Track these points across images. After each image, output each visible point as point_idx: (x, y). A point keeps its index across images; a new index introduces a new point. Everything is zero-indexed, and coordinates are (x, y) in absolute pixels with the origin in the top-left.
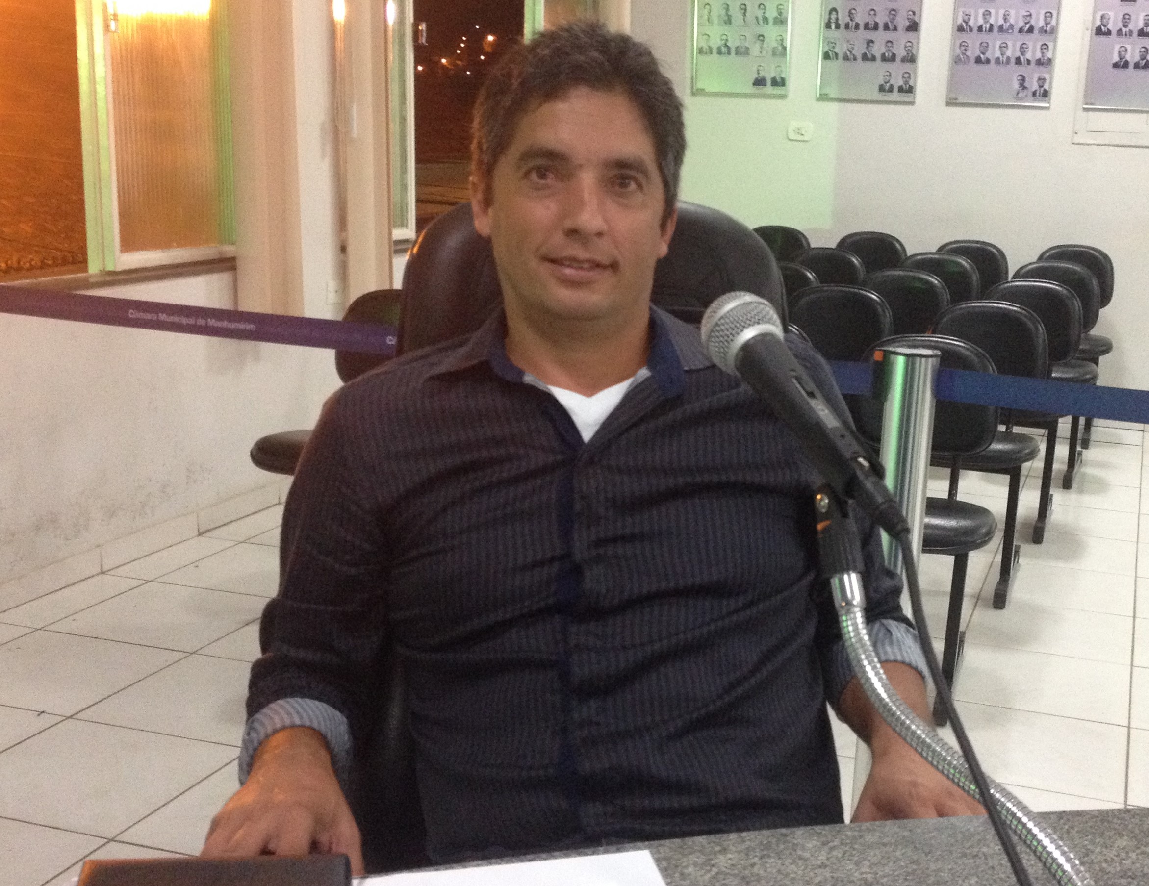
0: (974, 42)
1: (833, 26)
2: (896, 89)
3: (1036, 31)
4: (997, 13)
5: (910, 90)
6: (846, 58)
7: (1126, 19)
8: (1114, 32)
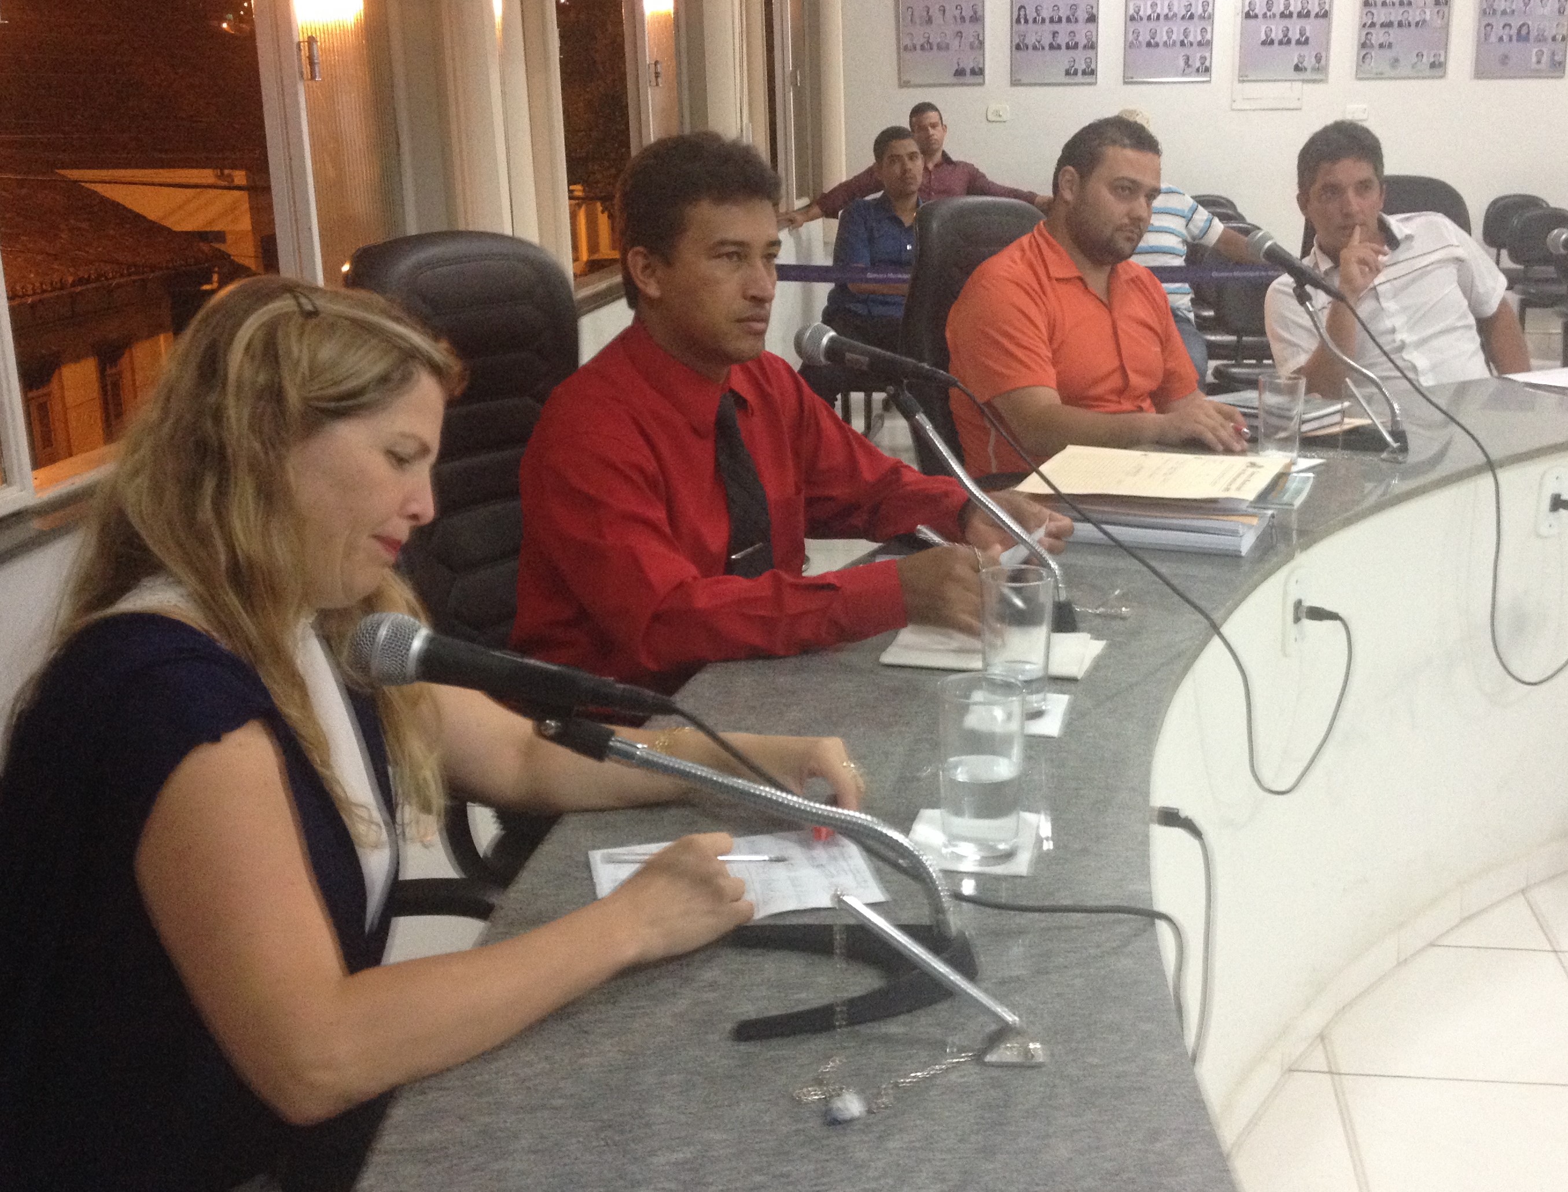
1: (1022, 21)
2: (1080, 72)
3: (1196, 17)
4: (1162, 4)
5: (1093, 72)
6: (1035, 48)
7: (1270, 4)
8: (1260, 16)
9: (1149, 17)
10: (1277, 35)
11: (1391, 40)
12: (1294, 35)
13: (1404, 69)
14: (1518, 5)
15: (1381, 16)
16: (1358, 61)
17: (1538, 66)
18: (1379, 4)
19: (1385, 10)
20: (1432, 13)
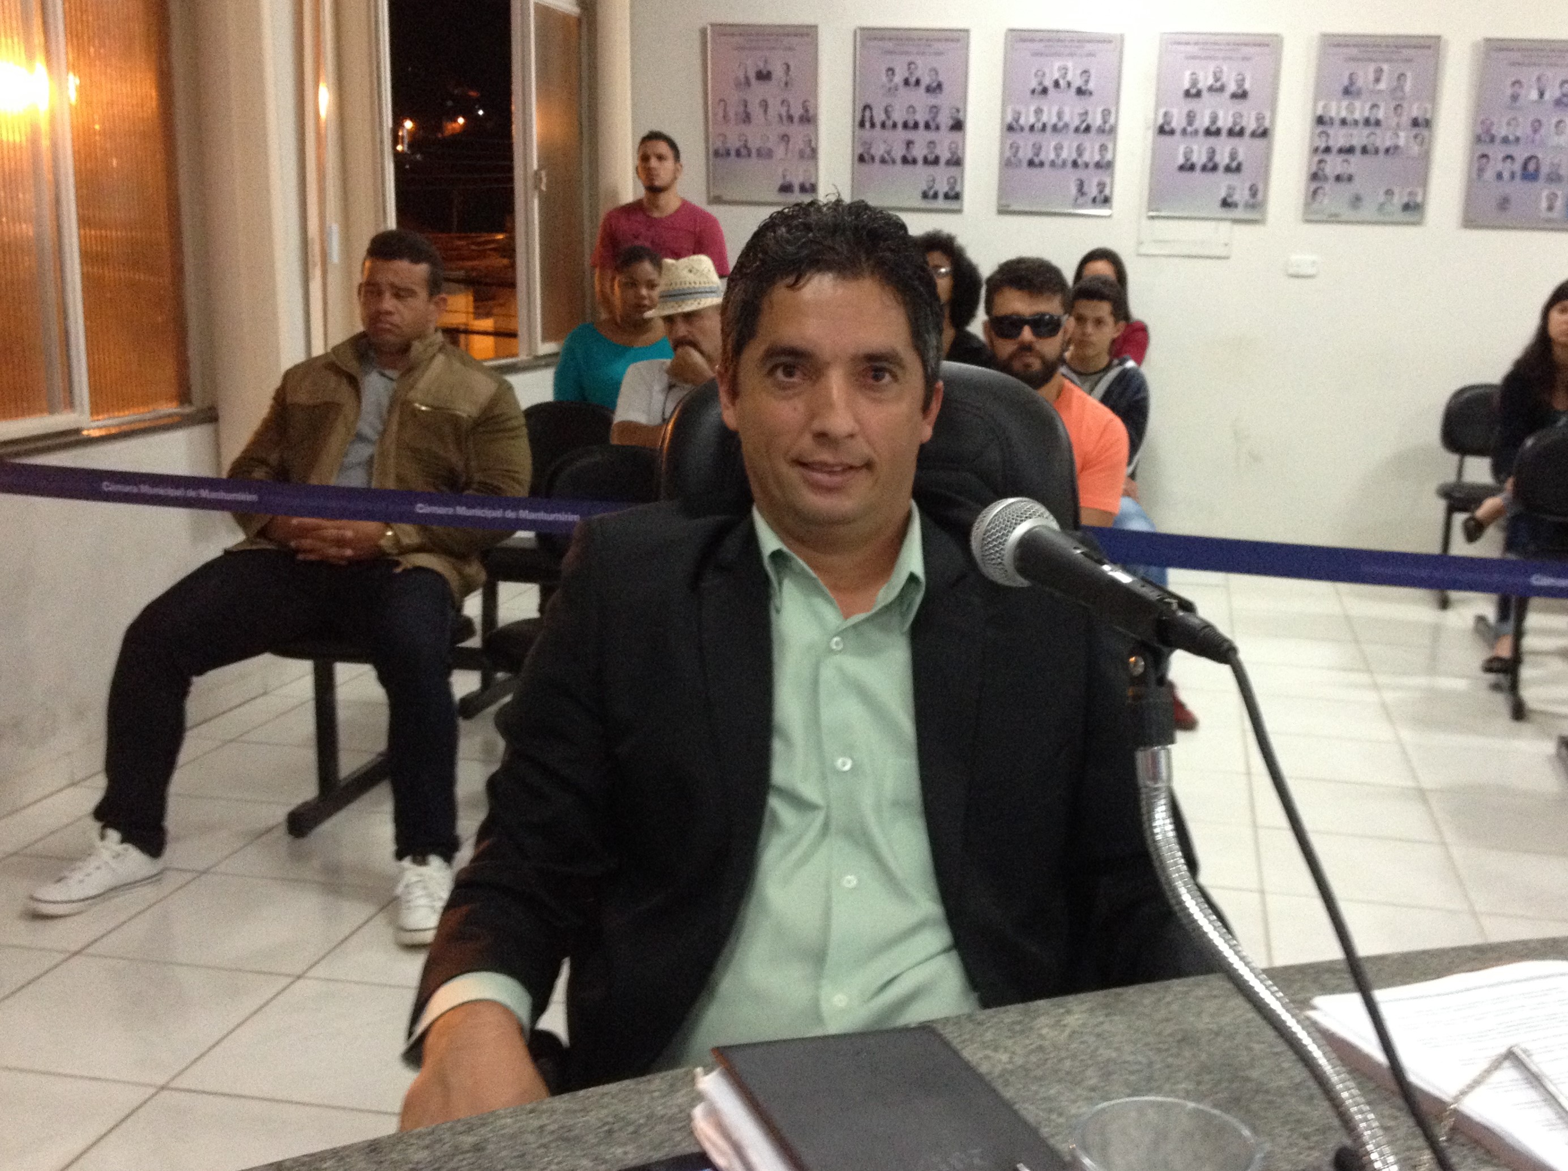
9: (1032, 128)
10: (1200, 157)
11: (1352, 169)
12: (1223, 158)
13: (1368, 210)
14: (1523, 130)
15: (1339, 138)
16: (1306, 197)
17: (1550, 215)
18: (1337, 122)
19: (1344, 131)
20: (1407, 138)
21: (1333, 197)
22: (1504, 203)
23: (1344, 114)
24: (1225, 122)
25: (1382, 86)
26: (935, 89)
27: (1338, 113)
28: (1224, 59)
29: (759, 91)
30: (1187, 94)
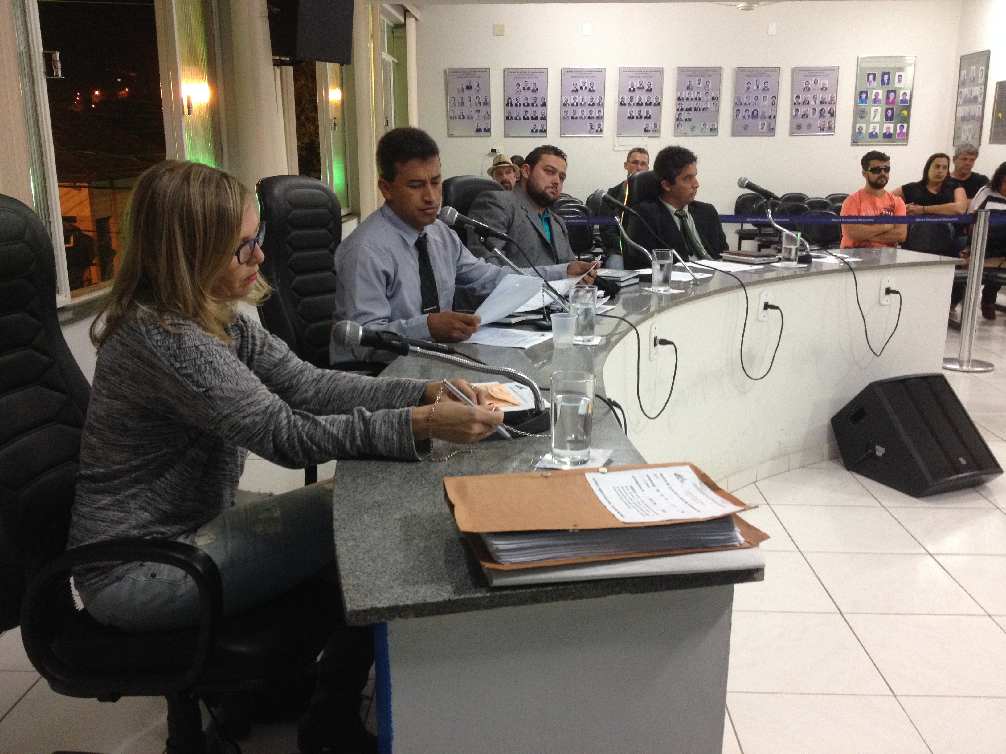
0: (570, 110)
1: (510, 105)
2: (538, 131)
3: (596, 105)
4: (579, 97)
5: (545, 131)
6: (516, 119)
7: (631, 99)
8: (627, 104)
9: (572, 105)
10: (635, 114)
11: (691, 117)
12: (644, 114)
13: (697, 131)
14: (752, 100)
15: (686, 105)
16: (675, 127)
17: (762, 131)
18: (685, 99)
19: (688, 102)
20: (710, 104)
21: (685, 127)
22: (746, 127)
23: (687, 96)
24: (644, 100)
25: (701, 85)
26: (535, 91)
27: (685, 95)
28: (643, 77)
29: (467, 93)
30: (630, 90)
